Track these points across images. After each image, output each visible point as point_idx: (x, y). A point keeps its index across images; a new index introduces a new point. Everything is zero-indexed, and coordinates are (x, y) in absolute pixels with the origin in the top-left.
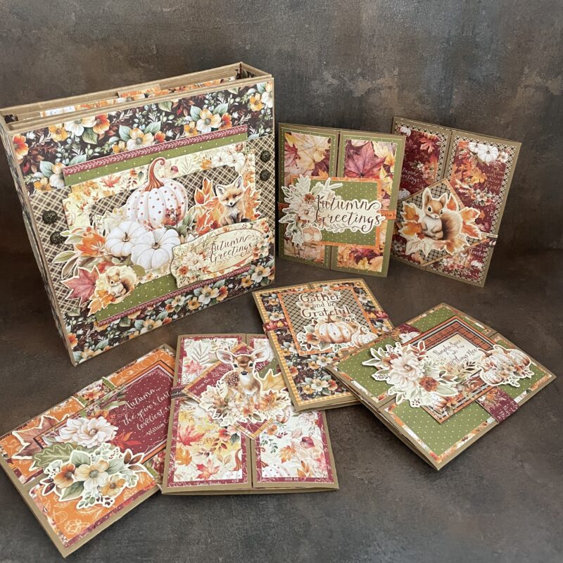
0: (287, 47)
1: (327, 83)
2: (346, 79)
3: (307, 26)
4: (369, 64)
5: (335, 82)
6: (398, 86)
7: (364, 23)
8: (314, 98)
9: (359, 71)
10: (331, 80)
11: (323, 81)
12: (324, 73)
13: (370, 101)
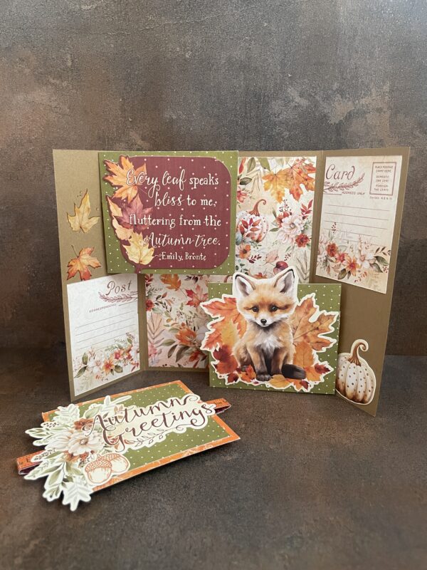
0: (238, 54)
1: (293, 104)
2: (317, 97)
3: (266, 24)
4: (349, 77)
5: (304, 102)
6: (389, 108)
7: (342, 20)
8: (275, 125)
9: (336, 86)
10: (298, 99)
11: (287, 101)
12: (289, 90)
13: (350, 130)
